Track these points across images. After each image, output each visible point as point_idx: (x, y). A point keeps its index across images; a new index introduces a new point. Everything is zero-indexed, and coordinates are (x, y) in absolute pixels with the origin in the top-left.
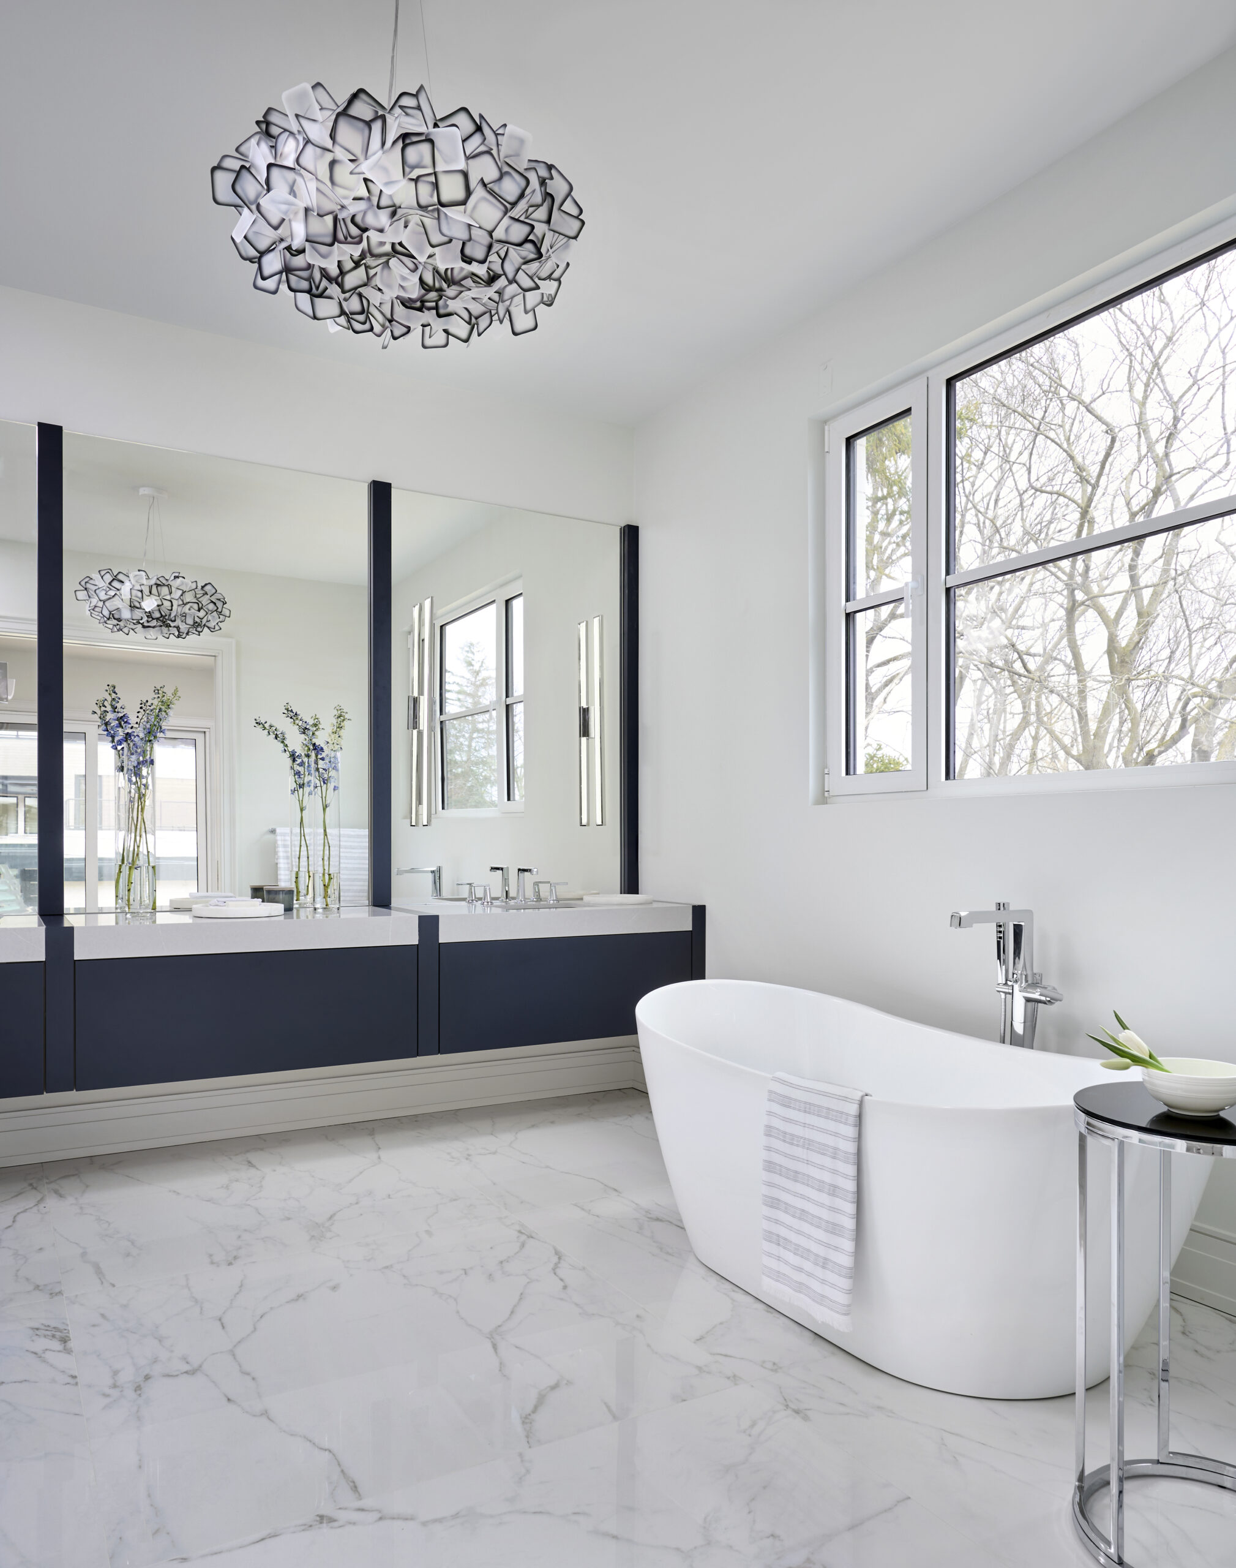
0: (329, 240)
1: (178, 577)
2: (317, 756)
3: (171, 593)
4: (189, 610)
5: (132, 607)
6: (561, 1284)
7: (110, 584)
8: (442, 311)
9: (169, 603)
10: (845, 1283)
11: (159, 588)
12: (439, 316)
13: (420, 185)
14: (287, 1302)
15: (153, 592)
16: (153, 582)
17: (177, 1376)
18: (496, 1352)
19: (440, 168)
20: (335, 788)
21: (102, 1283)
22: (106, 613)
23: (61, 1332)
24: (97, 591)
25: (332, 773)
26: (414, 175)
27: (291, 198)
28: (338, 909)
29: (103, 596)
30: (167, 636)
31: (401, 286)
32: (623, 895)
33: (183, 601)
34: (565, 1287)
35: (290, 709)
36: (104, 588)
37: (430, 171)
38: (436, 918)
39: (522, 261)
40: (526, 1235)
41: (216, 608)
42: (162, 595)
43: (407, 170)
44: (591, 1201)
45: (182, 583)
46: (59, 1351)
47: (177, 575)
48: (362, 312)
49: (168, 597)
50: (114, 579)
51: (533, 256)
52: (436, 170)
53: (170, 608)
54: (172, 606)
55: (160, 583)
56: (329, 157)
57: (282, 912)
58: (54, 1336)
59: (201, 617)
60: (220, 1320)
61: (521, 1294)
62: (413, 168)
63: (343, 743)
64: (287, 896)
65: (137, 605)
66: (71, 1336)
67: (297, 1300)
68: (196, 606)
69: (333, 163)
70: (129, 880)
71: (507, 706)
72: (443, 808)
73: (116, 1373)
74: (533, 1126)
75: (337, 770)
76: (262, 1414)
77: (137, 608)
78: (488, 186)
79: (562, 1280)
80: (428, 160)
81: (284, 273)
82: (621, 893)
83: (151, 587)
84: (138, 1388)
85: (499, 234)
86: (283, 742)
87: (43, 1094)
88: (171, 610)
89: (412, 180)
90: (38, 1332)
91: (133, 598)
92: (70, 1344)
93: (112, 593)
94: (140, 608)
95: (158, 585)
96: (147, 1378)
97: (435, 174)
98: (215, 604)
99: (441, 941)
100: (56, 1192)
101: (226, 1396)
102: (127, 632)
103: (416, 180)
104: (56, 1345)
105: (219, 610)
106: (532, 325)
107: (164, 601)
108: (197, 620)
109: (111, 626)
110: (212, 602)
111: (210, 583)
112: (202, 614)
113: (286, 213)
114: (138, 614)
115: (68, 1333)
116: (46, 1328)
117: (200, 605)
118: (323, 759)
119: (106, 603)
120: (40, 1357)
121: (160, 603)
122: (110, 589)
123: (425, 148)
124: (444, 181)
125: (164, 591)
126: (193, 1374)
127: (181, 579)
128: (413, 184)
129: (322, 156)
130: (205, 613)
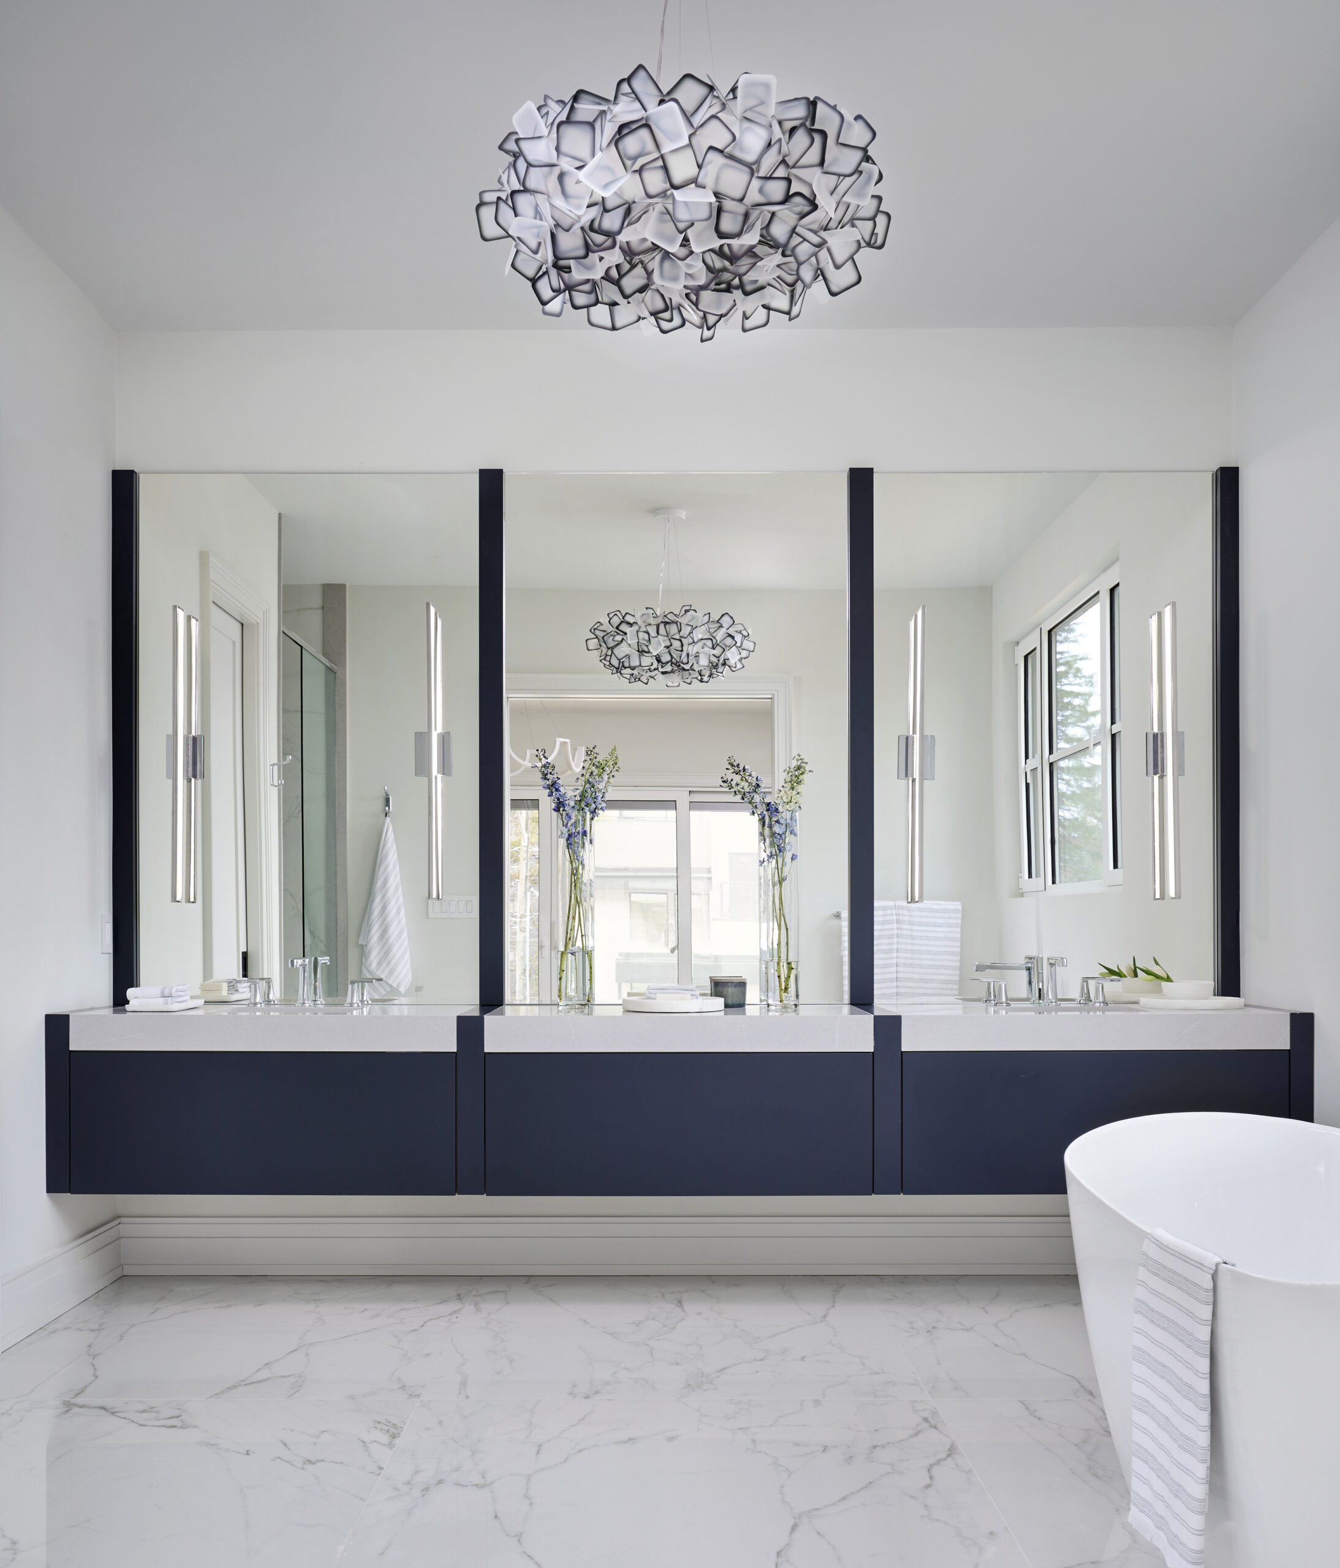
0: (582, 252)
1: (688, 611)
2: (770, 819)
3: (680, 631)
4: (703, 648)
5: (641, 652)
6: (928, 1481)
7: (617, 628)
8: (749, 288)
9: (679, 643)
10: (1197, 1521)
11: (667, 626)
12: (746, 294)
13: (646, 175)
14: (615, 1443)
15: (660, 632)
16: (660, 620)
17: (466, 1486)
18: (791, 1533)
19: (665, 150)
20: (793, 858)
21: (460, 1393)
22: (615, 662)
23: (396, 1429)
24: (605, 638)
25: (789, 838)
26: (637, 167)
27: (538, 222)
28: (796, 1005)
29: (611, 644)
30: (688, 681)
31: (689, 274)
32: (1216, 997)
33: (693, 639)
34: (928, 1486)
35: (735, 764)
36: (612, 633)
37: (656, 155)
38: (898, 1019)
39: (797, 217)
40: (931, 1422)
41: (734, 643)
42: (671, 634)
43: (628, 163)
44: (1046, 1401)
45: (693, 618)
46: (384, 1445)
47: (688, 608)
48: (666, 310)
49: (677, 637)
50: (622, 622)
51: (808, 208)
52: (662, 152)
53: (680, 649)
54: (682, 645)
55: (668, 621)
56: (556, 171)
57: (723, 1007)
58: (388, 1431)
59: (718, 655)
60: (539, 1446)
61: (871, 1483)
62: (635, 159)
63: (801, 800)
64: (737, 989)
65: (645, 649)
66: (402, 1435)
67: (626, 1442)
68: (709, 643)
69: (561, 177)
70: (561, 968)
71: (1113, 736)
72: (1054, 882)
73: (417, 1472)
74: (1045, 1305)
75: (796, 835)
76: (515, 1536)
77: (646, 652)
78: (725, 151)
79: (931, 1478)
80: (650, 145)
81: (567, 292)
82: (1215, 995)
83: (658, 626)
84: (427, 1489)
85: (753, 196)
86: (750, 802)
87: (455, 1195)
88: (682, 651)
89: (636, 171)
90: (378, 1426)
91: (641, 641)
92: (397, 1441)
93: (619, 638)
94: (649, 652)
95: (666, 623)
96: (440, 1482)
97: (662, 157)
98: (733, 637)
99: (905, 1048)
100: (476, 1304)
101: (496, 1513)
102: (646, 681)
103: (640, 171)
104: (385, 1439)
105: (738, 644)
106: (853, 278)
107: (672, 641)
108: (715, 660)
109: (628, 676)
110: (730, 636)
111: (727, 613)
112: (718, 651)
113: (538, 236)
114: (647, 661)
115: (402, 1431)
116: (387, 1423)
117: (714, 641)
118: (777, 822)
119: (616, 651)
120: (365, 1446)
121: (669, 644)
122: (618, 634)
123: (644, 133)
124: (673, 163)
125: (673, 629)
126: (482, 1488)
127: (692, 612)
128: (637, 176)
129: (551, 173)
130: (722, 650)
